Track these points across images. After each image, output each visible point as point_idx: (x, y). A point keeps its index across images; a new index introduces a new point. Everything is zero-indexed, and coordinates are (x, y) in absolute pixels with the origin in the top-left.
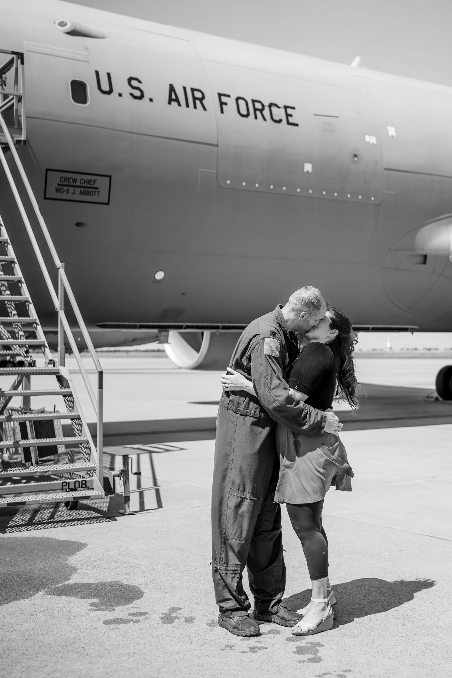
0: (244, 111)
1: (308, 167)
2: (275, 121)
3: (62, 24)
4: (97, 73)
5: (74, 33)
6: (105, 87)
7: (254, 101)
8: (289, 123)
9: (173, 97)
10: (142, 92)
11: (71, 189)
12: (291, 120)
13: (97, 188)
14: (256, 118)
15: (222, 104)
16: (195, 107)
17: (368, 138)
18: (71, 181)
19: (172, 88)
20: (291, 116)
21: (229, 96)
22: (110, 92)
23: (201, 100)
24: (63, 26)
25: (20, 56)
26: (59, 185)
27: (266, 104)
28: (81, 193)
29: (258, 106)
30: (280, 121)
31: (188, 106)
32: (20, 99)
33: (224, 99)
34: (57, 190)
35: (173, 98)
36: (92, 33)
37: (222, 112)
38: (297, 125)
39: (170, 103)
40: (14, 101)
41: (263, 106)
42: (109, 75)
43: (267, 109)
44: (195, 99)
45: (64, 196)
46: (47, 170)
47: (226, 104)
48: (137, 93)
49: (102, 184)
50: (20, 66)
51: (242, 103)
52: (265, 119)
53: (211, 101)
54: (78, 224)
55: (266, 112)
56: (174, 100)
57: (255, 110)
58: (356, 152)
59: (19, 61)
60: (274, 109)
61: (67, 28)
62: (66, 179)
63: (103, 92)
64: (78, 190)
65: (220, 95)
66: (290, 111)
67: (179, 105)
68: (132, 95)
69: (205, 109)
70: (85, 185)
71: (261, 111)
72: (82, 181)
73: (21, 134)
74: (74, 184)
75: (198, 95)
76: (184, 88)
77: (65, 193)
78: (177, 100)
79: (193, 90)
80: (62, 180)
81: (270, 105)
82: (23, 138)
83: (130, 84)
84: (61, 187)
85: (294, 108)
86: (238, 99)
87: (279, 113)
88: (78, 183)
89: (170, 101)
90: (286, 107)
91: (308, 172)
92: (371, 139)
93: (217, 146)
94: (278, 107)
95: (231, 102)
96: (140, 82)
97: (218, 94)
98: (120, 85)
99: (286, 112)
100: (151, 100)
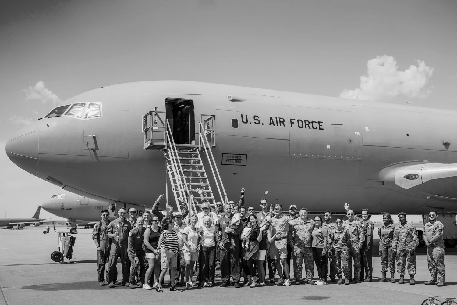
0: (301, 125)
1: (329, 147)
2: (314, 128)
3: (229, 97)
4: (242, 115)
5: (233, 100)
6: (245, 121)
7: (305, 121)
8: (320, 129)
9: (272, 122)
10: (259, 121)
11: (232, 161)
12: (321, 127)
13: (241, 160)
14: (306, 128)
15: (292, 123)
16: (281, 125)
17: (355, 133)
18: (232, 157)
19: (271, 119)
20: (321, 126)
21: (295, 120)
22: (247, 122)
23: (283, 122)
24: (229, 98)
25: (214, 116)
26: (227, 159)
27: (311, 121)
28: (235, 162)
29: (307, 123)
30: (316, 128)
31: (277, 125)
32: (214, 131)
33: (292, 121)
34: (226, 161)
35: (271, 122)
36: (240, 99)
37: (292, 126)
38: (324, 129)
39: (270, 125)
40: (212, 132)
41: (309, 122)
42: (246, 115)
43: (311, 124)
44: (280, 122)
45: (229, 163)
46: (223, 154)
47: (293, 123)
48: (257, 122)
49: (243, 158)
50: (214, 120)
51: (300, 122)
52: (310, 128)
53: (287, 123)
54: (234, 174)
55: (311, 125)
56: (272, 123)
57: (306, 124)
58: (350, 139)
59: (214, 118)
60: (314, 123)
61: (231, 99)
62: (230, 157)
63: (244, 123)
64: (234, 161)
65: (291, 119)
66: (321, 124)
67: (274, 125)
68: (255, 123)
69: (284, 126)
70: (237, 159)
71: (308, 125)
72: (236, 157)
74: (233, 158)
75: (282, 120)
76: (276, 118)
77: (229, 162)
78: (273, 123)
79: (280, 118)
80: (228, 157)
81: (312, 122)
82: (214, 145)
83: (254, 118)
85: (322, 122)
86: (298, 120)
87: (316, 125)
88: (234, 158)
89: (270, 123)
90: (319, 122)
91: (328, 148)
92: (358, 133)
93: (290, 140)
94: (316, 123)
95: (295, 122)
96: (258, 117)
97: (290, 119)
98: (251, 119)
99: (319, 124)
100: (263, 124)
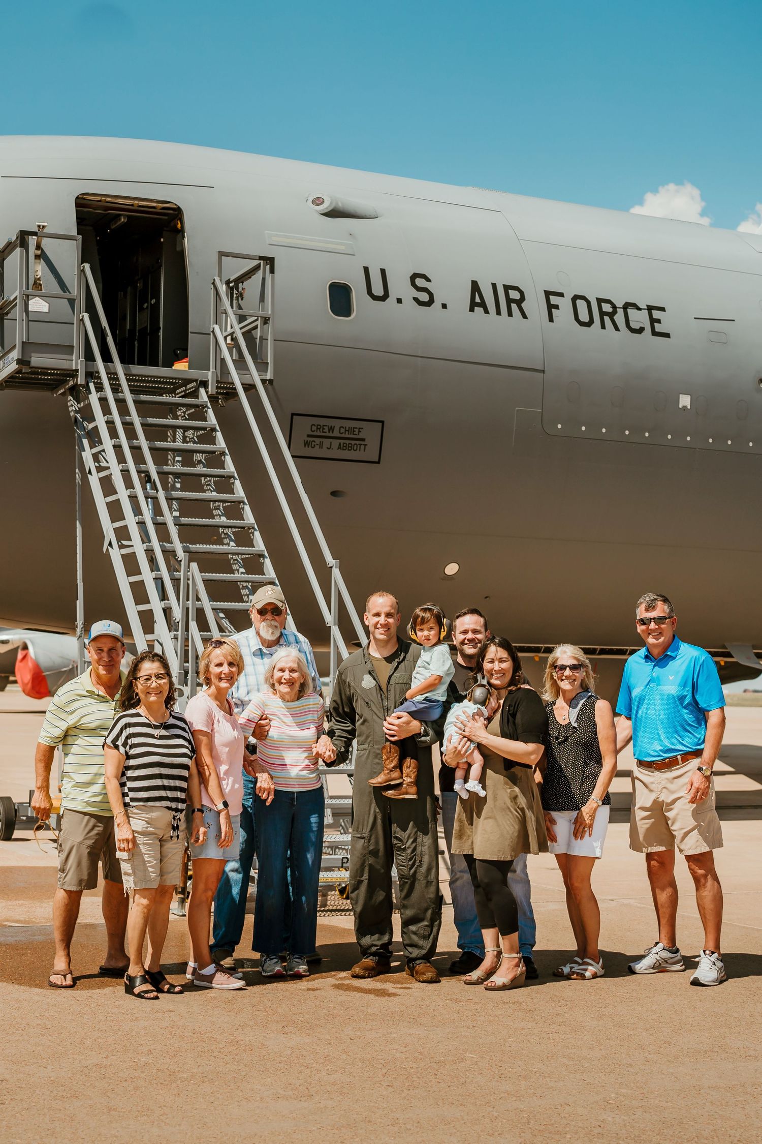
0: (584, 317)
1: (685, 401)
2: (633, 331)
3: (318, 201)
4: (366, 270)
5: (334, 213)
6: (378, 290)
7: (600, 301)
8: (655, 333)
9: (478, 300)
10: (431, 295)
11: (327, 442)
12: (658, 327)
13: (363, 440)
14: (603, 327)
15: (551, 307)
16: (510, 314)
18: (326, 429)
19: (475, 287)
20: (659, 321)
21: (561, 295)
22: (385, 297)
23: (519, 303)
24: (318, 205)
25: (270, 261)
26: (309, 436)
27: (619, 304)
28: (339, 448)
29: (607, 308)
30: (641, 330)
31: (499, 312)
32: (266, 321)
33: (554, 300)
34: (307, 444)
35: (476, 301)
36: (360, 211)
37: (551, 319)
38: (667, 335)
39: (472, 310)
40: (259, 322)
41: (614, 307)
42: (383, 272)
43: (620, 312)
44: (509, 301)
45: (316, 452)
46: (293, 415)
47: (557, 307)
48: (424, 297)
49: (370, 433)
50: (269, 276)
51: (581, 304)
52: (617, 329)
53: (535, 305)
54: (334, 494)
55: (620, 318)
56: (478, 305)
57: (602, 314)
58: (761, 377)
59: (268, 267)
60: (631, 311)
61: (325, 207)
62: (319, 427)
63: (375, 298)
64: (336, 443)
65: (548, 294)
66: (656, 314)
67: (487, 312)
68: (416, 299)
69: (525, 316)
70: (347, 435)
71: (611, 315)
72: (342, 430)
73: (266, 371)
74: (330, 434)
75: (514, 295)
76: (494, 286)
77: (317, 447)
78: (483, 305)
79: (507, 288)
80: (314, 428)
81: (627, 306)
82: (269, 376)
83: (413, 284)
84: (311, 439)
85: (663, 309)
86: (575, 298)
87: (639, 318)
88: (336, 433)
89: (473, 306)
90: (650, 309)
91: (685, 407)
93: (543, 372)
94: (639, 309)
95: (565, 304)
96: (428, 280)
97: (546, 292)
98: (400, 286)
99: (650, 315)
100: (444, 306)
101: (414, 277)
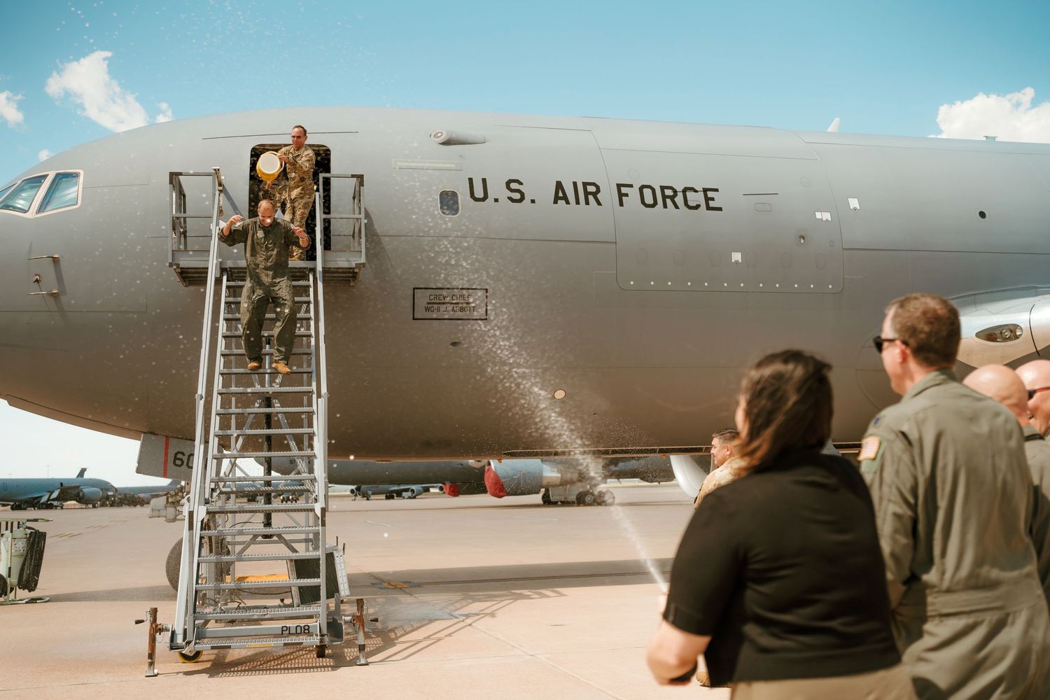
0: (649, 200)
1: (737, 257)
2: (691, 208)
3: (438, 135)
4: (471, 180)
5: (449, 143)
6: (479, 193)
7: (663, 188)
8: (708, 208)
9: (561, 194)
10: (522, 194)
11: (443, 308)
12: (712, 204)
13: (472, 303)
14: (665, 207)
15: (621, 195)
16: (587, 203)
17: (818, 215)
18: (442, 298)
19: (559, 186)
20: (713, 199)
21: (631, 186)
22: (484, 199)
23: (595, 194)
26: (428, 303)
27: (679, 188)
28: (453, 310)
29: (669, 192)
30: (697, 207)
31: (578, 202)
33: (624, 190)
34: (427, 309)
35: (560, 196)
36: (470, 139)
37: (621, 204)
38: (720, 209)
39: (555, 202)
41: (675, 192)
42: (484, 181)
43: (680, 195)
44: (587, 194)
45: (435, 315)
46: (415, 289)
47: (626, 195)
48: (517, 196)
49: (477, 298)
51: (647, 192)
52: (677, 207)
53: (608, 195)
54: (454, 344)
55: (679, 199)
56: (561, 198)
57: (664, 197)
58: (803, 234)
60: (690, 194)
61: (443, 138)
62: (436, 297)
63: (476, 200)
64: (450, 307)
65: (619, 186)
66: (710, 194)
67: (568, 202)
68: (510, 199)
69: (599, 203)
70: (458, 301)
71: (672, 198)
72: (454, 298)
74: (445, 301)
75: (591, 189)
76: (575, 184)
77: (435, 311)
78: (565, 198)
79: (585, 184)
80: (432, 298)
81: (685, 191)
83: (508, 187)
84: (431, 305)
85: (716, 190)
86: (642, 188)
87: (694, 198)
88: (450, 300)
89: (557, 199)
90: (705, 191)
91: (737, 262)
92: (826, 216)
93: (615, 243)
94: (696, 191)
95: (633, 193)
96: (521, 184)
97: (617, 185)
98: (497, 189)
99: (706, 195)
100: (533, 201)
101: (508, 183)
